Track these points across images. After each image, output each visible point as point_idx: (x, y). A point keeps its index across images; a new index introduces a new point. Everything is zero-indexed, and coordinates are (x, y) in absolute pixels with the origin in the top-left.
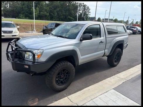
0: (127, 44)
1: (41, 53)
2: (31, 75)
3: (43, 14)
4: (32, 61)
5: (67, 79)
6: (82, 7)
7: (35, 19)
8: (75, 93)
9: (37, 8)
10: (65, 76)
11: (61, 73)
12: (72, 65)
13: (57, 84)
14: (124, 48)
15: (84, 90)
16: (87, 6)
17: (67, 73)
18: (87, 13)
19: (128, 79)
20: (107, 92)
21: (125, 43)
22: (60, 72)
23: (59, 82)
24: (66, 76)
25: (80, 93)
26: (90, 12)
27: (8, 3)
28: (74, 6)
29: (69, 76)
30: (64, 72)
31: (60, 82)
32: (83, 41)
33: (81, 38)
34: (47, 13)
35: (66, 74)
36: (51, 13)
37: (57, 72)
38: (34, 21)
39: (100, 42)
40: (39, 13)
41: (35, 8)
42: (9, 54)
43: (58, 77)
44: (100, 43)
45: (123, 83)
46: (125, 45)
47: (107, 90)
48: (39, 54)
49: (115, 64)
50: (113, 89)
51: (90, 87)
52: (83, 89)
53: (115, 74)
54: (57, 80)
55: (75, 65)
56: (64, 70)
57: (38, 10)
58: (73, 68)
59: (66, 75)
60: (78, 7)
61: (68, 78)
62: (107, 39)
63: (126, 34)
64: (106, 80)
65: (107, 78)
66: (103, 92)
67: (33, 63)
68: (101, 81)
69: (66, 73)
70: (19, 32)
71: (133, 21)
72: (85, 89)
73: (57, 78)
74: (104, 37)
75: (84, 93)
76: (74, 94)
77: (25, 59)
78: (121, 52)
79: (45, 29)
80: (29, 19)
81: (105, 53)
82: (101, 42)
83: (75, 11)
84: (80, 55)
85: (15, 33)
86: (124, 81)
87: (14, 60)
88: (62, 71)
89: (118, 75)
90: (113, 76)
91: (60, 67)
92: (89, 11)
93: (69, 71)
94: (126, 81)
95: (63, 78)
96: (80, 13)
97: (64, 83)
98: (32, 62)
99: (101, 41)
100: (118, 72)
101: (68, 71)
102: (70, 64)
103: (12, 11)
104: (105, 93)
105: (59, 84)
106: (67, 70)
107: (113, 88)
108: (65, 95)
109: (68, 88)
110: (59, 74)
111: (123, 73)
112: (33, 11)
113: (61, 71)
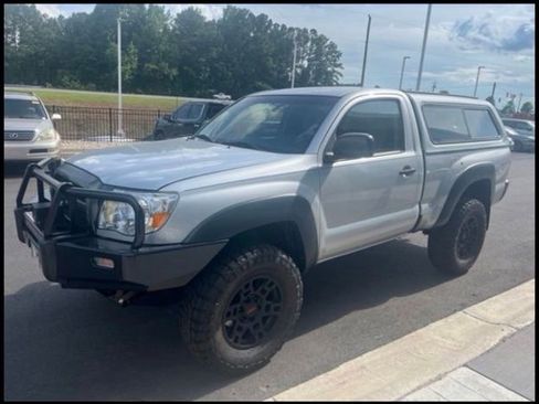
0: (507, 184)
1: (166, 208)
2: (121, 301)
3: (153, 70)
4: (132, 239)
5: (268, 322)
6: (309, 44)
7: (123, 91)
8: (303, 382)
9: (132, 46)
10: (259, 307)
11: (245, 295)
12: (291, 260)
13: (230, 344)
14: (494, 197)
15: (343, 368)
16: (328, 42)
17: (270, 297)
18: (329, 69)
19: (523, 325)
20: (439, 378)
21: (498, 177)
22: (241, 291)
23: (236, 333)
24: (268, 308)
25: (327, 383)
26: (339, 65)
27: (15, 29)
28: (278, 41)
29: (277, 309)
30: (258, 292)
31: (240, 335)
32: (335, 165)
33: (326, 150)
34: (170, 67)
35: (268, 299)
36: (185, 68)
37: (231, 289)
38: (117, 98)
39: (401, 169)
40: (140, 67)
41: (122, 49)
42: (29, 215)
43: (235, 314)
44: (401, 173)
45: (503, 340)
46: (498, 187)
47: (441, 371)
48: (160, 209)
49: (462, 262)
50: (465, 365)
51: (365, 356)
52: (337, 366)
53: (463, 306)
54: (229, 323)
55: (304, 261)
56: (256, 284)
57: (134, 54)
58: (295, 275)
59: (265, 303)
60: (295, 43)
61: (275, 317)
62: (427, 158)
63: (501, 142)
64: (428, 327)
65: (433, 321)
66: (426, 379)
67: (133, 248)
68: (410, 332)
69: (264, 297)
70: (58, 137)
71: (511, 103)
72: (345, 364)
73: (229, 314)
74: (415, 149)
75: (344, 383)
76: (301, 386)
77: (99, 233)
78: (485, 217)
79: (165, 127)
80: (98, 90)
81: (420, 217)
82: (407, 171)
83: (280, 60)
84: (323, 219)
85: (42, 138)
86: (505, 333)
87: (51, 236)
88: (251, 288)
89: (478, 309)
90: (455, 311)
91: (242, 269)
92: (338, 63)
93: (277, 288)
94: (513, 335)
95: (252, 319)
96: (301, 67)
97: (257, 337)
98: (128, 247)
99: (407, 167)
100: (478, 298)
101: (274, 287)
102: (284, 256)
103: (31, 56)
104: (431, 381)
105: (235, 343)
106: (271, 284)
107: (465, 360)
108: (265, 389)
109: (272, 359)
110: (236, 300)
111: (496, 301)
112: (117, 58)
113: (247, 286)
